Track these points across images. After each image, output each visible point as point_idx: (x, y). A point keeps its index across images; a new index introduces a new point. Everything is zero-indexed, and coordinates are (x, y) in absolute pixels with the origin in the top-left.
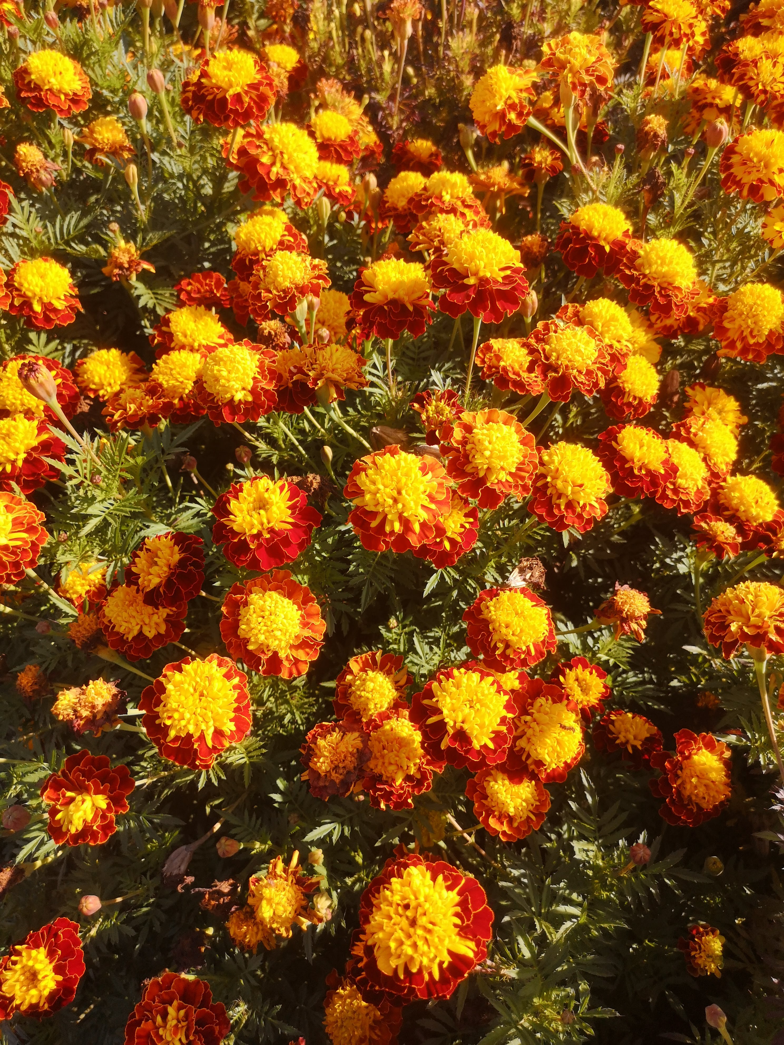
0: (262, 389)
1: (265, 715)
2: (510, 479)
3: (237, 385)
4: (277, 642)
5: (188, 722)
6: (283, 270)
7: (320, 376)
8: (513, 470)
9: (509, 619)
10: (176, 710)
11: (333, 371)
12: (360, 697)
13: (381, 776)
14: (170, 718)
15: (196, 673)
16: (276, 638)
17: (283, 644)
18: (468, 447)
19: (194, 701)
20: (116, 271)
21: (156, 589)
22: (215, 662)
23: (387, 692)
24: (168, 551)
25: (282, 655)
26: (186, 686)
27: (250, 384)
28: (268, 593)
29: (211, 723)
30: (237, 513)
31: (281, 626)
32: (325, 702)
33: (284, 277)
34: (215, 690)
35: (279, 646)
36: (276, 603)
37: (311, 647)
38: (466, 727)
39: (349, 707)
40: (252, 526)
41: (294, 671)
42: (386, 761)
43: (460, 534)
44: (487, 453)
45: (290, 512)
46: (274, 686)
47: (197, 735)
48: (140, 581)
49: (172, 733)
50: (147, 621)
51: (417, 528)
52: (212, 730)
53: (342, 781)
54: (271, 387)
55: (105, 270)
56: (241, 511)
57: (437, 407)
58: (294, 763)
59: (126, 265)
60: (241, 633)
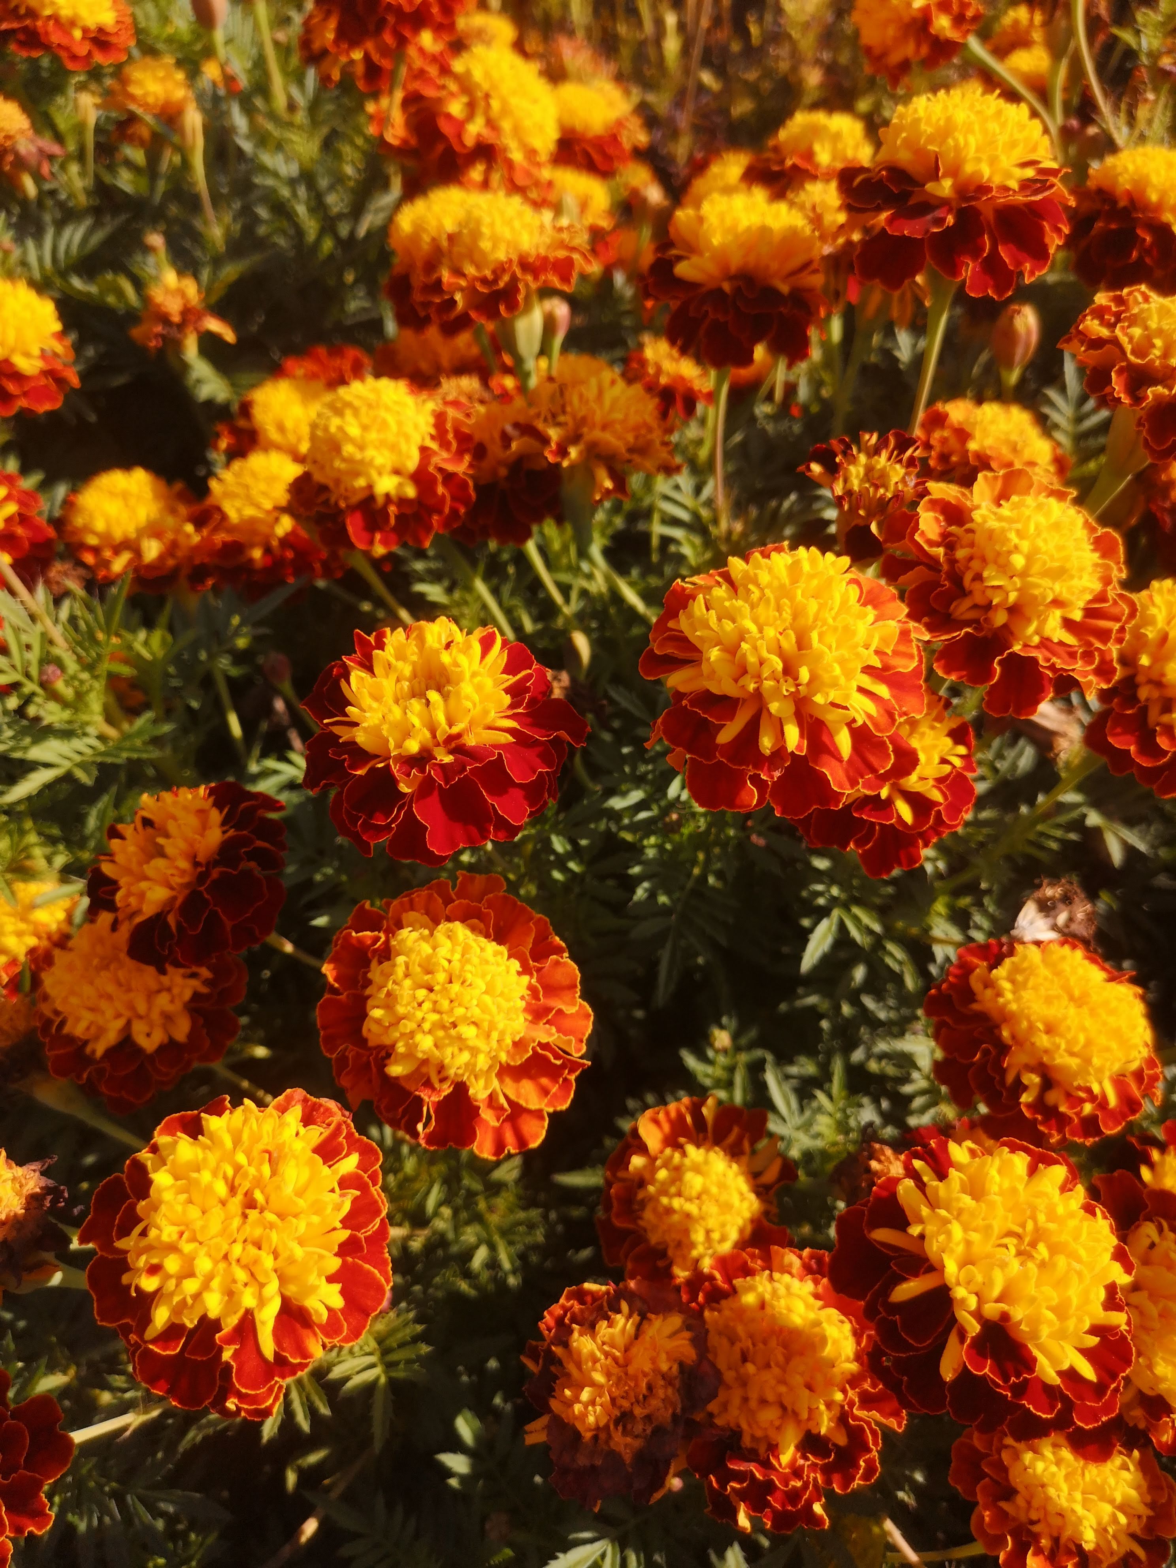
0: (441, 470)
1: (430, 1248)
2: (1070, 639)
3: (381, 458)
4: (465, 1057)
5: (206, 1286)
6: (492, 225)
7: (575, 438)
8: (1077, 615)
9: (1052, 1012)
10: (172, 1248)
11: (605, 427)
12: (669, 1211)
13: (737, 1434)
14: (154, 1269)
15: (237, 1141)
16: (461, 1043)
17: (482, 1062)
18: (961, 554)
19: (228, 1219)
20: (159, 329)
21: (159, 918)
22: (295, 1114)
23: (736, 1200)
24: (193, 821)
25: (479, 1091)
26: (206, 1176)
27: (412, 463)
28: (443, 926)
29: (273, 1287)
30: (367, 701)
31: (476, 1012)
32: (565, 1220)
33: (496, 240)
34: (289, 1190)
35: (470, 1066)
36: (466, 950)
37: (554, 1073)
38: (1018, 1313)
39: (638, 1237)
40: (407, 733)
41: (509, 1137)
42: (754, 1396)
43: (940, 781)
44: (1018, 561)
45: (507, 700)
46: (451, 1181)
47: (230, 1323)
48: (119, 896)
49: (161, 1316)
50: (142, 1008)
51: (844, 742)
52: (273, 1308)
53: (640, 1457)
54: (461, 468)
55: (136, 332)
56: (377, 698)
57: (869, 470)
58: (493, 1364)
59: (176, 319)
60: (370, 1030)
